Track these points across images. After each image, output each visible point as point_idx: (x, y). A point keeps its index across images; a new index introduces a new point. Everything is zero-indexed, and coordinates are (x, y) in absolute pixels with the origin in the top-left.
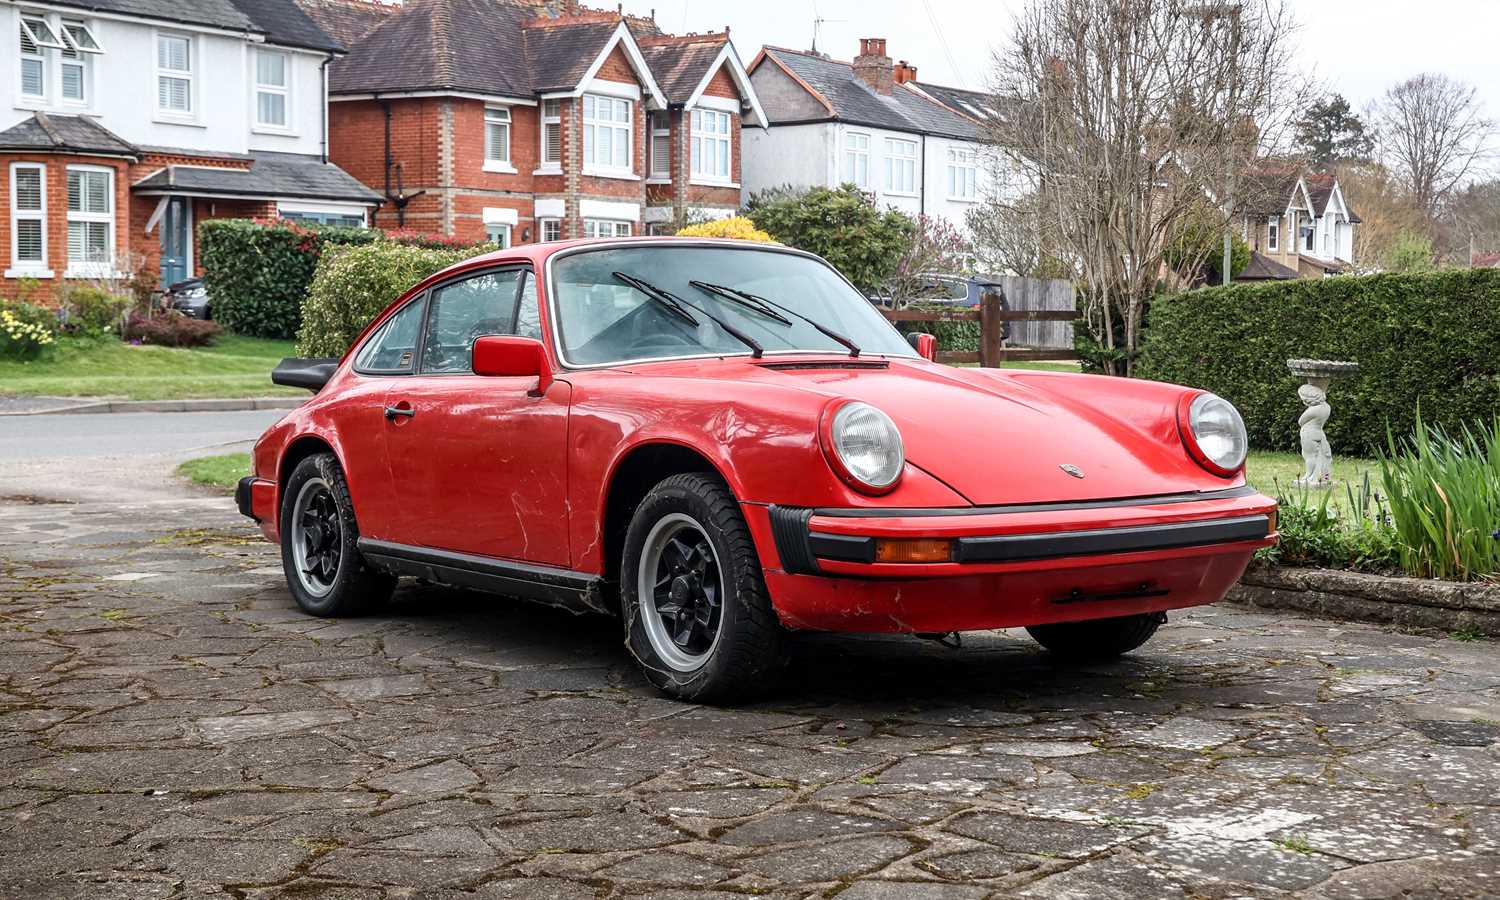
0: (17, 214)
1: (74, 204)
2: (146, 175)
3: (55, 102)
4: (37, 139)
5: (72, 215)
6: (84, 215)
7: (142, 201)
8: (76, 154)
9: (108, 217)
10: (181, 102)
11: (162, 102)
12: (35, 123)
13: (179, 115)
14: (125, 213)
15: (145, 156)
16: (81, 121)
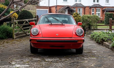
0: (92, 13)
1: (97, 12)
2: (104, 9)
3: (96, 3)
4: (94, 6)
5: (97, 13)
6: (98, 13)
7: (103, 11)
8: (97, 7)
9: (100, 13)
10: (108, 2)
11: (106, 2)
12: (94, 5)
13: (108, 3)
14: (101, 12)
15: (104, 7)
16: (98, 4)
